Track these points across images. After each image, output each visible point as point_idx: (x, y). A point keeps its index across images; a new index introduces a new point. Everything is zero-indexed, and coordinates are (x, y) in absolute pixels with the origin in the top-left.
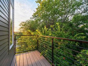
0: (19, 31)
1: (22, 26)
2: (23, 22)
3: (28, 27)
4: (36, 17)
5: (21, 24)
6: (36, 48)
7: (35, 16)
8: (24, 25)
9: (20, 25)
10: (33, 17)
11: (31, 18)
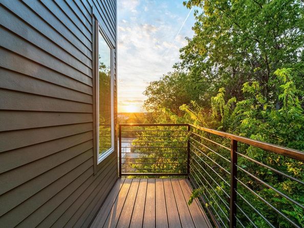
0: (145, 111)
1: (151, 96)
2: (156, 83)
3: (170, 96)
4: (194, 58)
5: (150, 88)
6: (182, 169)
7: (188, 55)
8: (158, 92)
9: (147, 94)
10: (181, 61)
11: (175, 67)
